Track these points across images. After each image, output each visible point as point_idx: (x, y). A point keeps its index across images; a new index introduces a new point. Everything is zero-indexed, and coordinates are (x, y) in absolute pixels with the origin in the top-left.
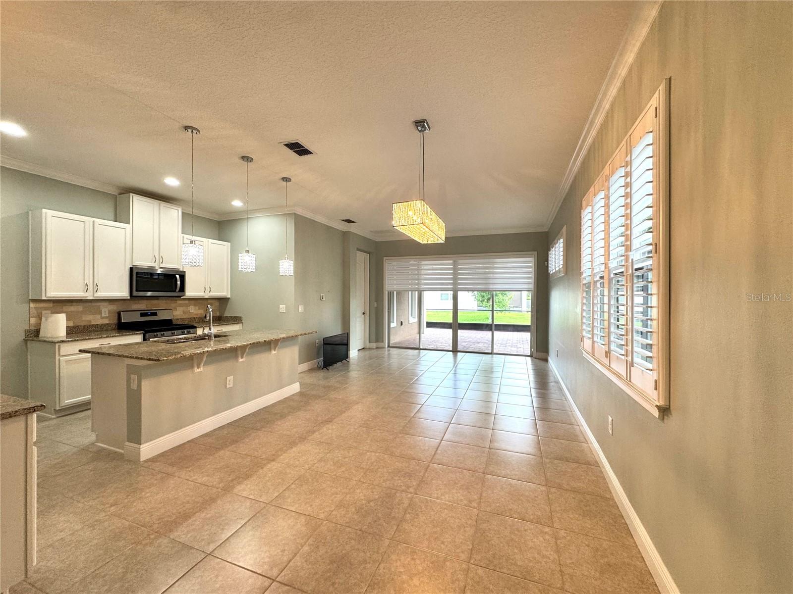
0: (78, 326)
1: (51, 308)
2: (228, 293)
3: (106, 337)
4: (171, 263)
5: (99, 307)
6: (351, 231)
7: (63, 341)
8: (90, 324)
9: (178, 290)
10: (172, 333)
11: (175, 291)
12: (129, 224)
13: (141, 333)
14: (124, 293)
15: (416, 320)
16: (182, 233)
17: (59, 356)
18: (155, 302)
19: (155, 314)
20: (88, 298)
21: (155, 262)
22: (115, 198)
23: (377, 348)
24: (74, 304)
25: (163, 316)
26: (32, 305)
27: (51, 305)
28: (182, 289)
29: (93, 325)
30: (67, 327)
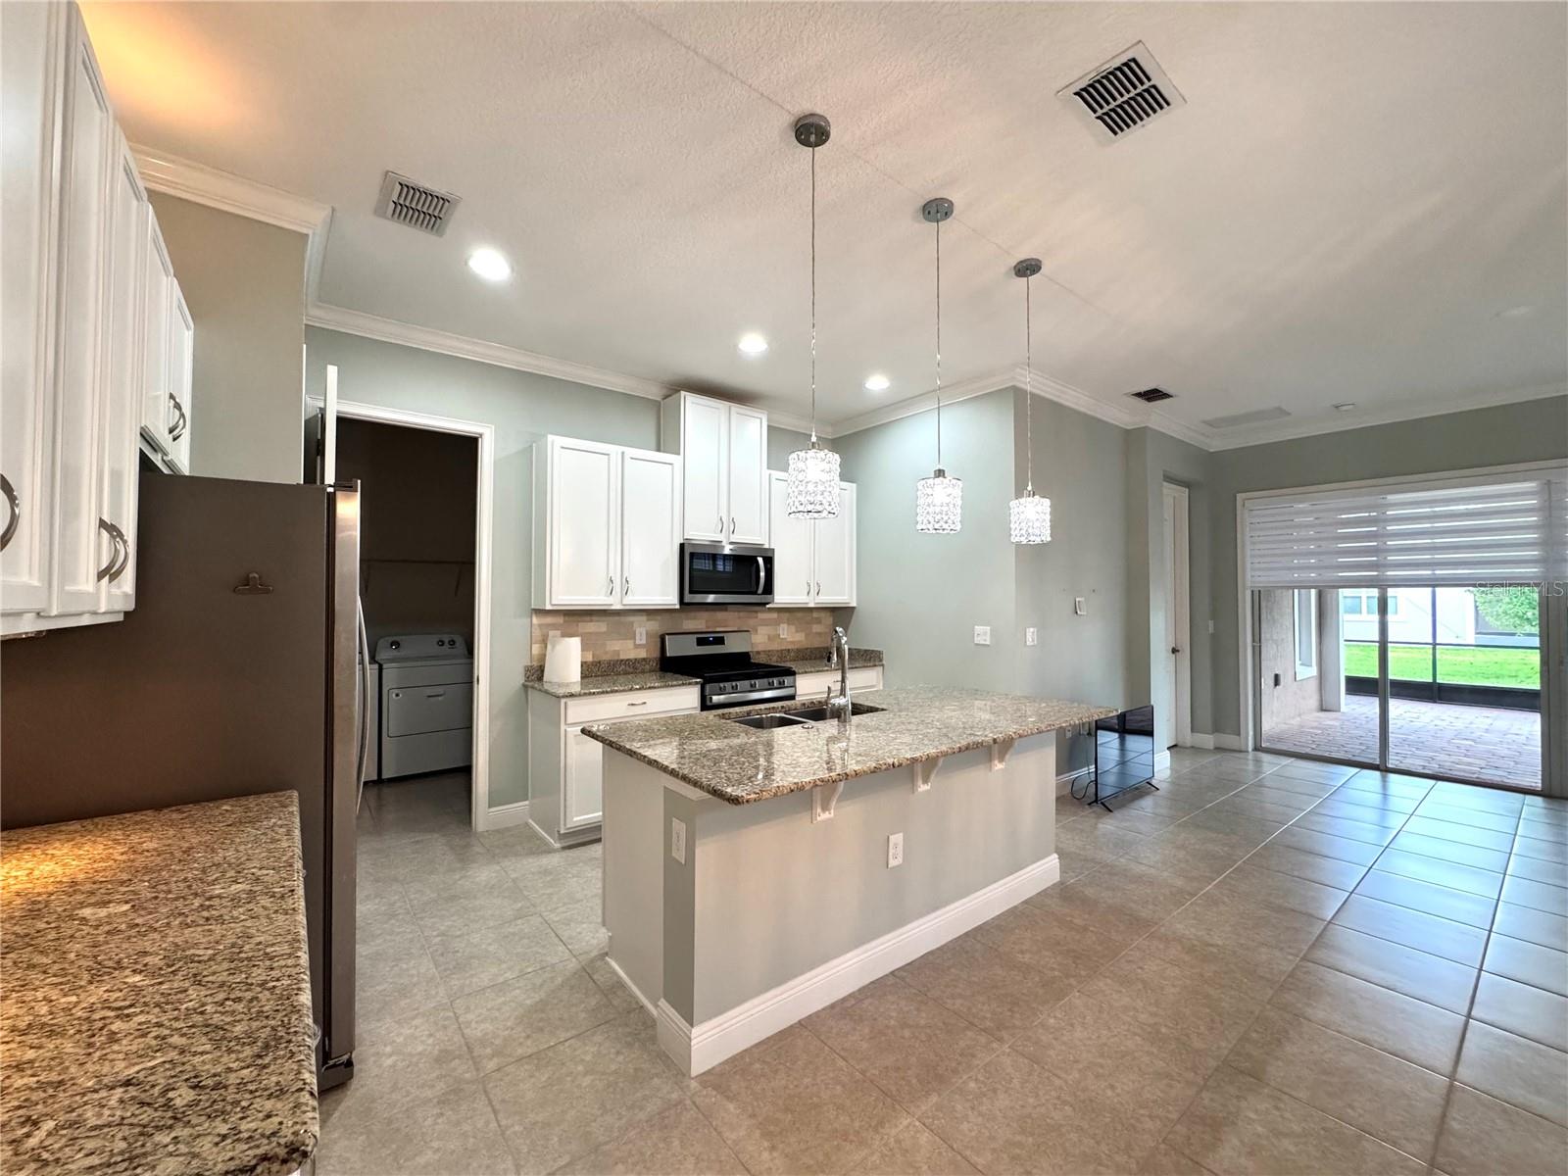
0: (599, 662)
1: (561, 625)
2: (851, 596)
3: (640, 689)
4: (749, 534)
5: (632, 623)
6: (1150, 426)
7: (572, 695)
8: (616, 658)
9: (760, 591)
10: (751, 686)
11: (755, 593)
12: (679, 454)
13: (697, 683)
14: (670, 598)
15: (1313, 671)
16: (768, 468)
17: (566, 724)
18: (720, 615)
19: (720, 641)
20: (613, 608)
21: (721, 531)
22: (656, 407)
23: (1218, 749)
24: (594, 618)
25: (733, 645)
26: (535, 620)
27: (560, 620)
28: (769, 589)
29: (622, 661)
30: (583, 664)
